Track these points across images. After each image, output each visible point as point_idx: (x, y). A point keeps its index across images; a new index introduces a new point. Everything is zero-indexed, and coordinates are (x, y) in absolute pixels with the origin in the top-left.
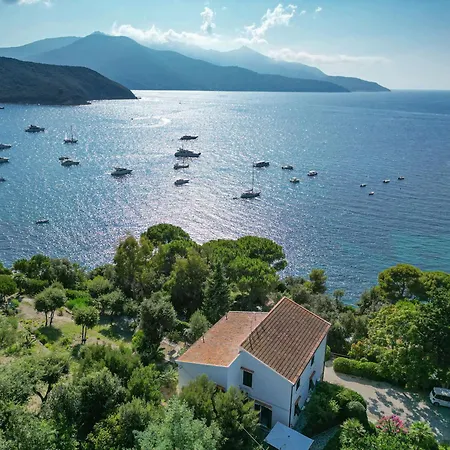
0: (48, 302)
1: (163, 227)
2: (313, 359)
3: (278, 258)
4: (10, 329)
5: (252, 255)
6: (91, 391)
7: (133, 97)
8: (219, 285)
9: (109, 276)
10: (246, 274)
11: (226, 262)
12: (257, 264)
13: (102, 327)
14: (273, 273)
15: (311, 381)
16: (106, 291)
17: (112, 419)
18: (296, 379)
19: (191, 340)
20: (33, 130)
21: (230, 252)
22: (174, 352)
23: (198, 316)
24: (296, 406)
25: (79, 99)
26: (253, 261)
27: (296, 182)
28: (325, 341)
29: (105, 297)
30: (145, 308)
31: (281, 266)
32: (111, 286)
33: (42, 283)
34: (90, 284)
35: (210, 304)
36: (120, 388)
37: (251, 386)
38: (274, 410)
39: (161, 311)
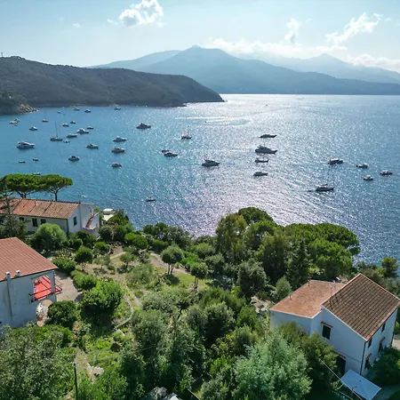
0: (172, 256)
1: (251, 210)
2: (384, 325)
3: (353, 244)
4: (148, 272)
5: (329, 239)
6: (214, 316)
7: (221, 100)
8: (301, 259)
9: (211, 243)
10: (325, 253)
11: (307, 242)
12: (334, 246)
13: (207, 281)
14: (348, 255)
15: (381, 344)
16: (210, 254)
17: (228, 337)
18: (369, 337)
19: (276, 300)
20: (143, 127)
21: (311, 234)
22: (262, 306)
23: (283, 282)
24: (367, 361)
25: (177, 102)
26: (330, 244)
27: (370, 180)
28: (396, 313)
29: (211, 258)
30: (243, 269)
31: (355, 252)
32: (214, 250)
33: (163, 243)
34: (199, 247)
35: (292, 273)
36: (232, 319)
37: (328, 338)
38: (347, 360)
39: (255, 272)
